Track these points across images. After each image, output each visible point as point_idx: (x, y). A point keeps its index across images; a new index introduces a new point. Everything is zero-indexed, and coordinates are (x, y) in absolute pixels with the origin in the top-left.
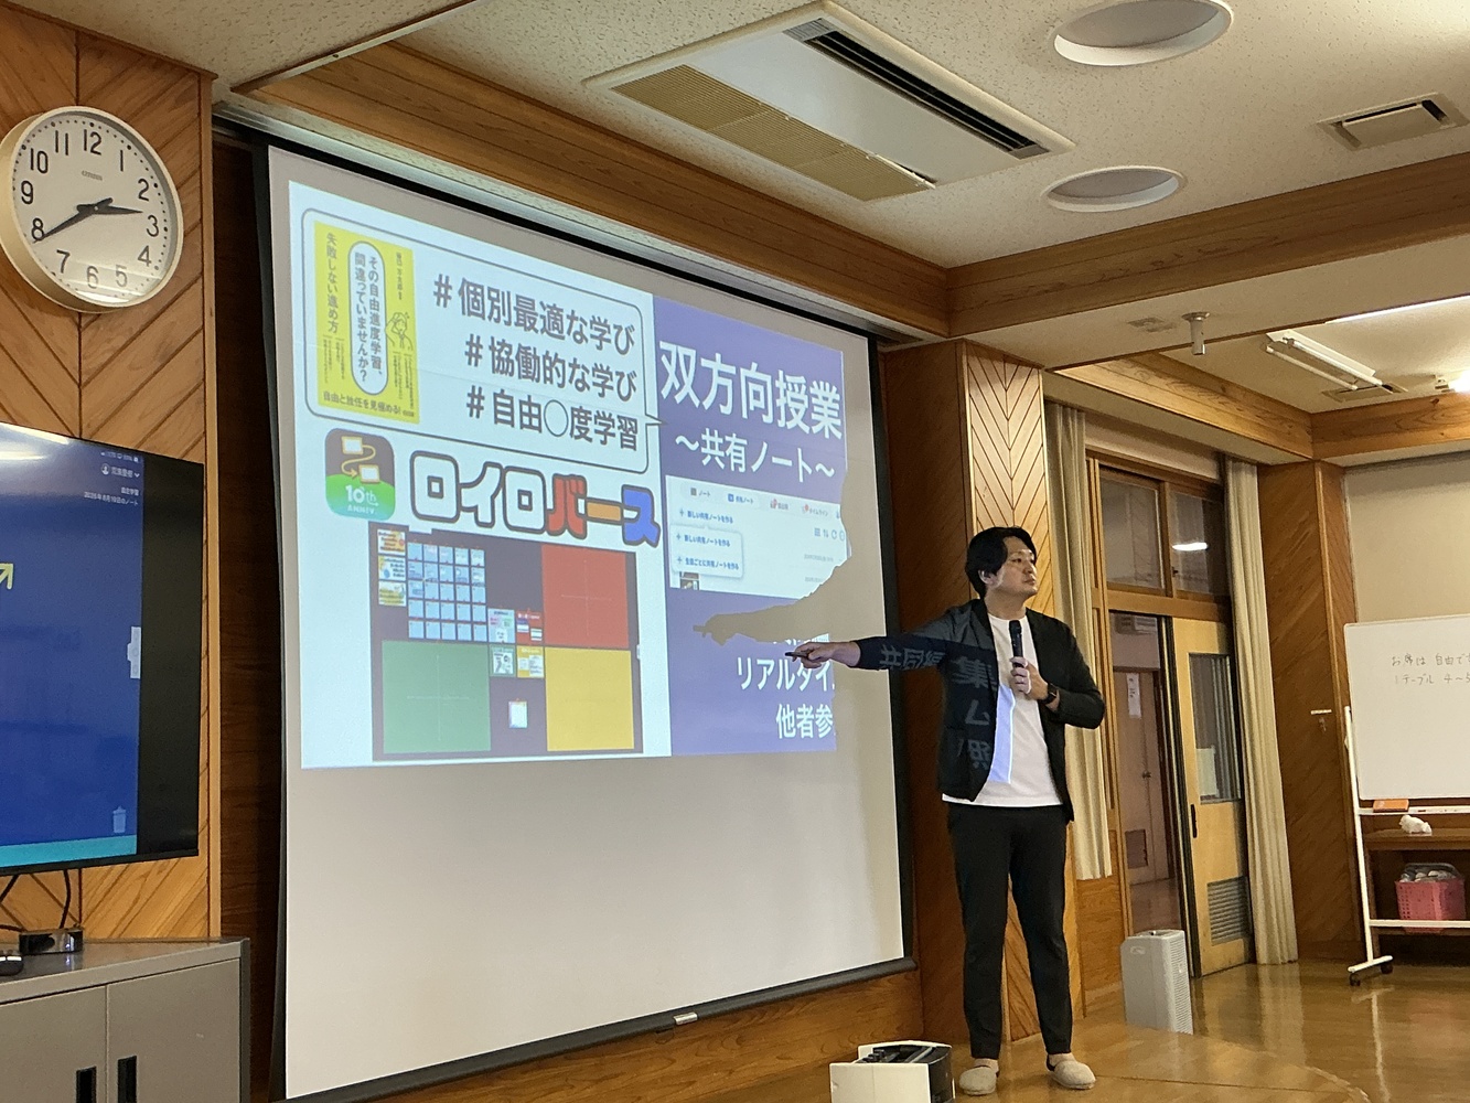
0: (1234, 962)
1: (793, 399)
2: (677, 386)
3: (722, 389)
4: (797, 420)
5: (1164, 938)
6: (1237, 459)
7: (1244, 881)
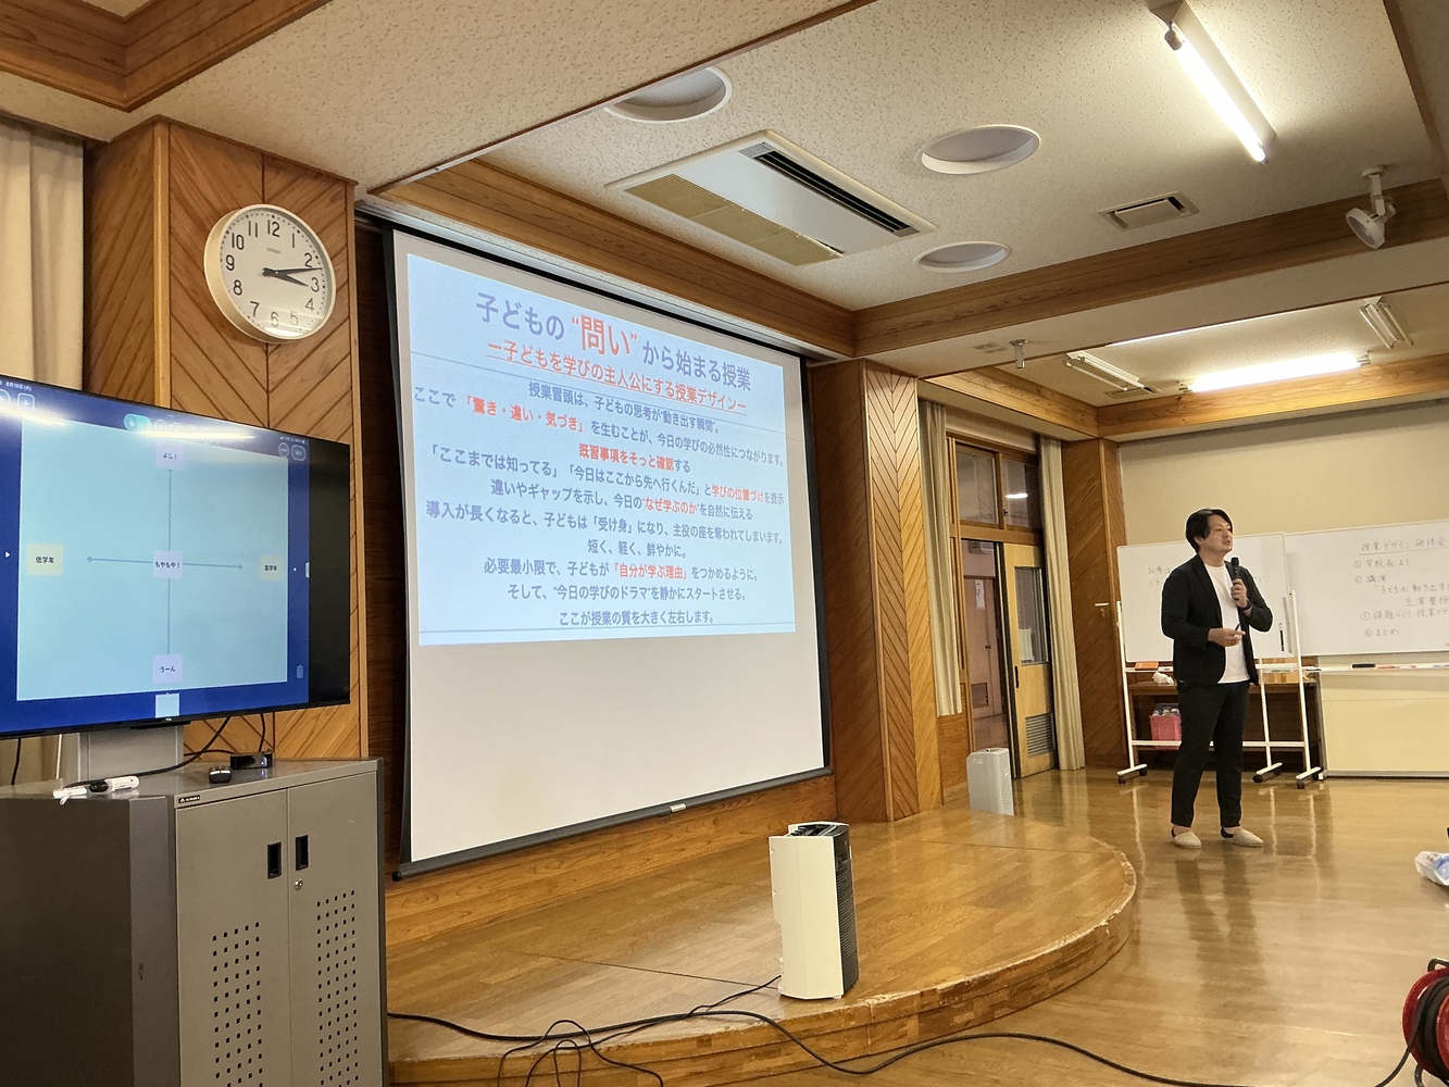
0: (1043, 768)
5: (996, 753)
6: (1047, 438)
7: (1051, 715)
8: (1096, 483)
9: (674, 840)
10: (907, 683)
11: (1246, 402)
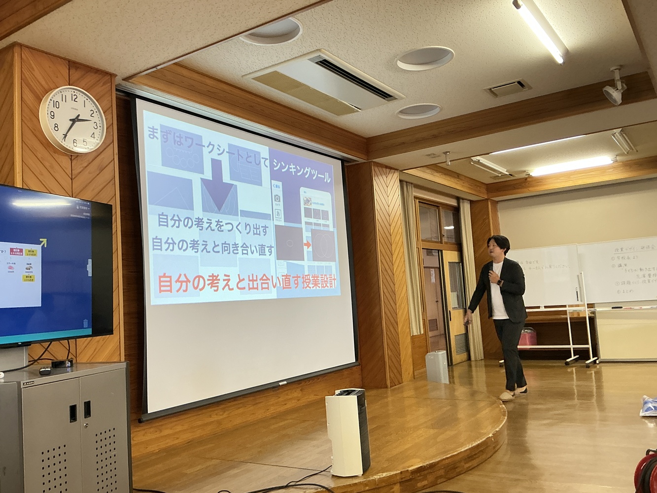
0: (464, 360)
5: (440, 353)
6: (463, 199)
7: (466, 335)
8: (487, 221)
9: (281, 399)
10: (396, 319)
11: (559, 181)
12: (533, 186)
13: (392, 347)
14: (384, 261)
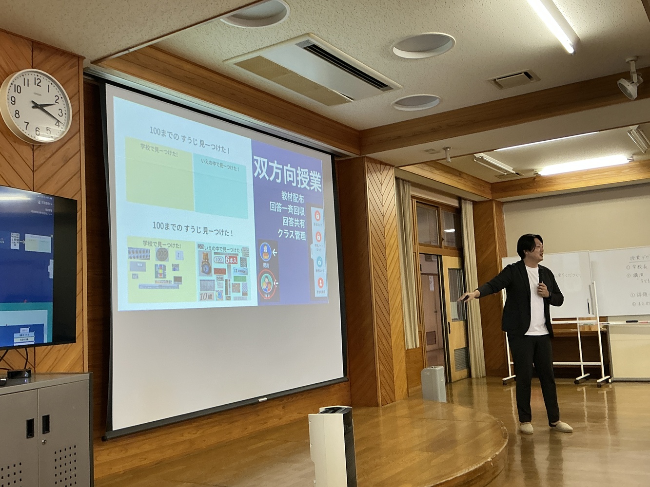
0: (463, 377)
1: (303, 177)
2: (260, 172)
3: (277, 174)
4: (305, 185)
5: (437, 369)
6: (465, 200)
7: (467, 349)
8: (491, 224)
9: (261, 417)
10: (389, 330)
11: (571, 181)
12: (542, 187)
13: (384, 361)
14: (377, 267)
